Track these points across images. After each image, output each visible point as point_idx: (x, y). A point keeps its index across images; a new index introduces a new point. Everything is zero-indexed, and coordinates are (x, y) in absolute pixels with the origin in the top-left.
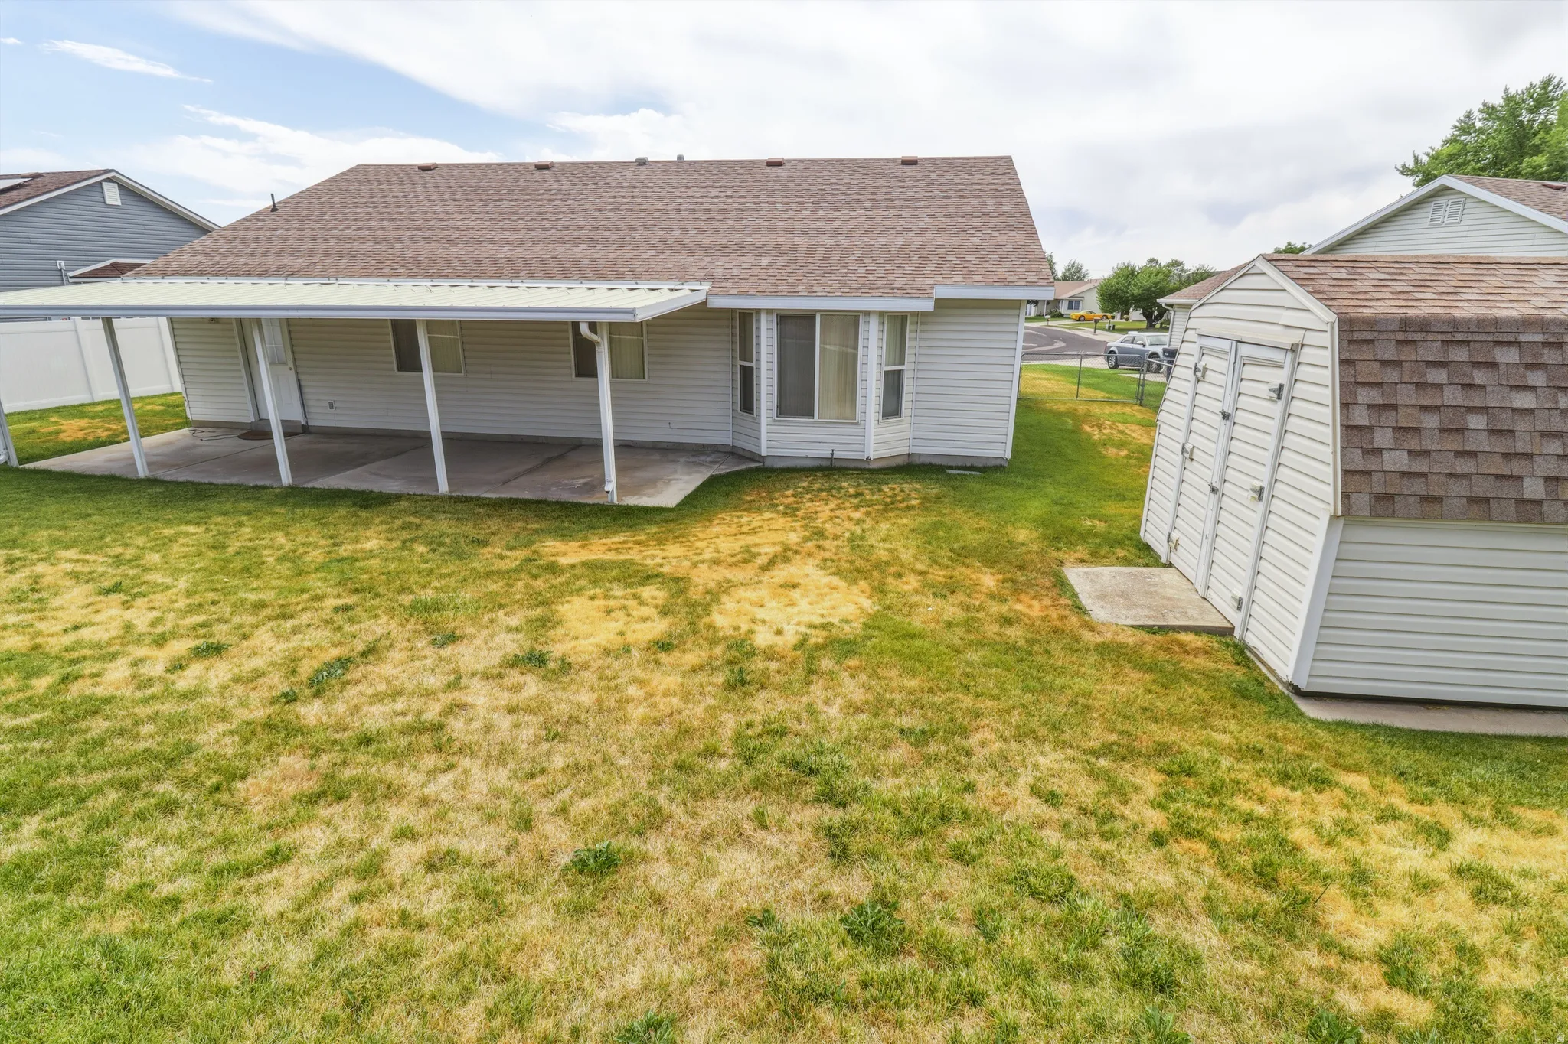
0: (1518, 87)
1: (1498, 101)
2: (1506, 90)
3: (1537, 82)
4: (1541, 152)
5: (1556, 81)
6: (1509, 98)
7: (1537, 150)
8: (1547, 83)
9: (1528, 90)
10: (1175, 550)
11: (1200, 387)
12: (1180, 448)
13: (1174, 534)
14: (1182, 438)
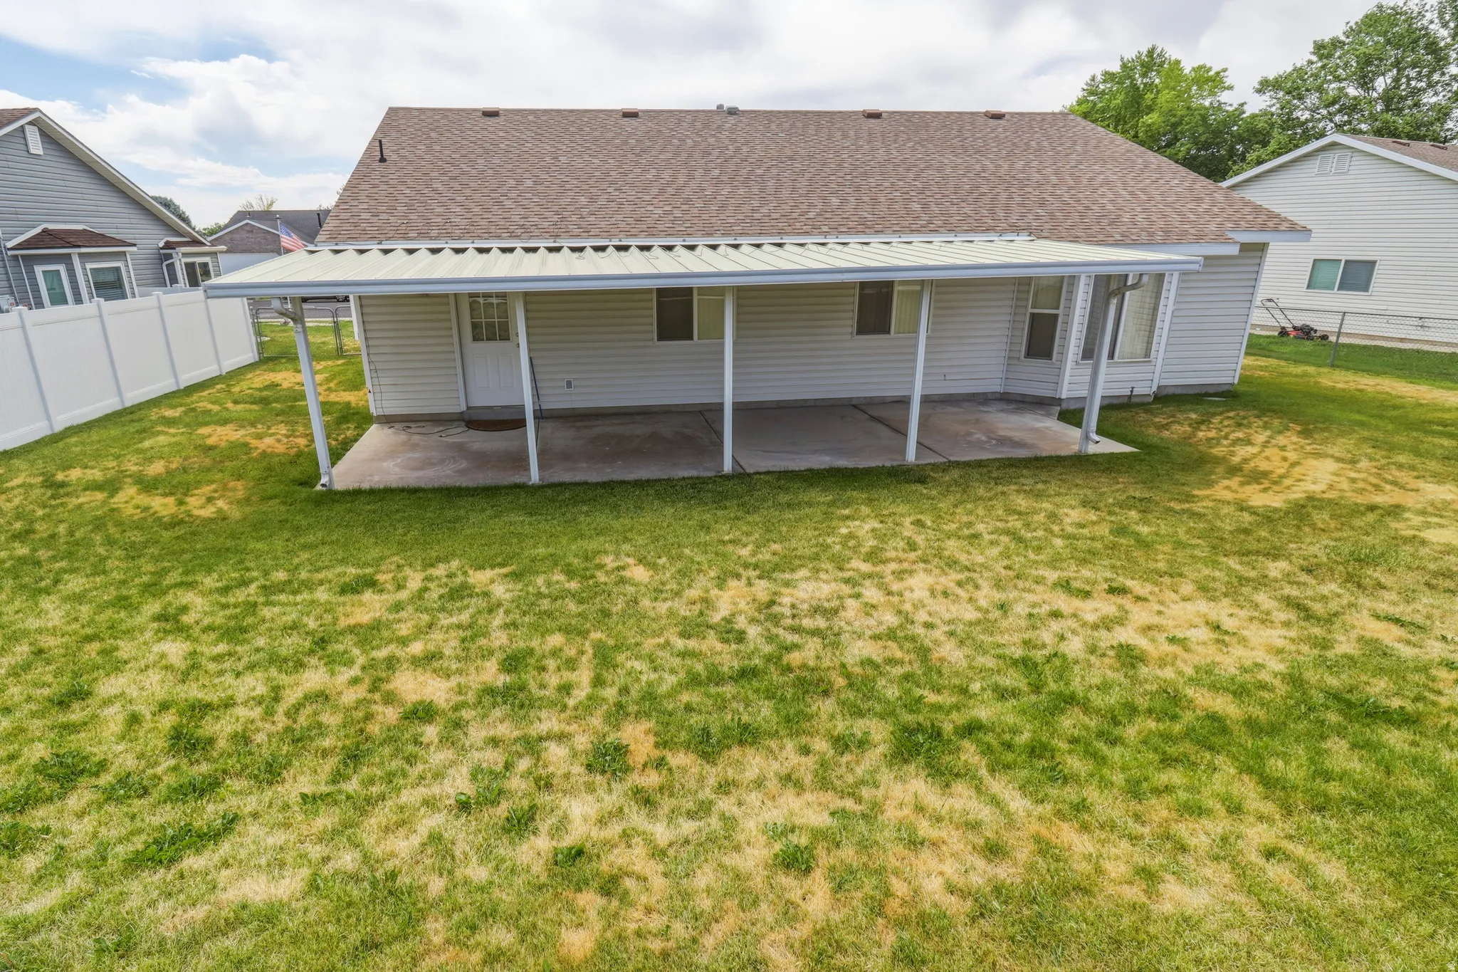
0: (1130, 54)
1: (1115, 68)
2: (1122, 59)
3: (1144, 51)
4: (1152, 110)
5: (1159, 50)
6: (1124, 66)
7: (1150, 109)
8: (1151, 52)
9: (1139, 58)
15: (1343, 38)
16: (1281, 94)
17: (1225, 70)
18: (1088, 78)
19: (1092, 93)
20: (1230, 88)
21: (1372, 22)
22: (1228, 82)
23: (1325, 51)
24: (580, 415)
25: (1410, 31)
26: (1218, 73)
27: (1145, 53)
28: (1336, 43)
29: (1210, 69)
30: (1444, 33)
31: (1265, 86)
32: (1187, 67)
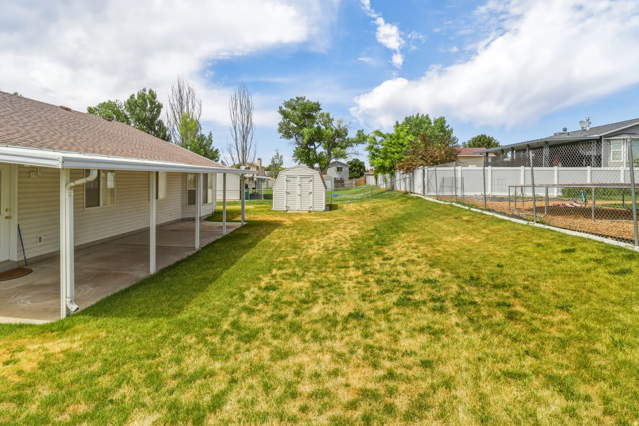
10: (289, 208)
11: (288, 183)
12: (285, 192)
13: (287, 205)
14: (285, 191)
21: (106, 105)
24: (51, 258)
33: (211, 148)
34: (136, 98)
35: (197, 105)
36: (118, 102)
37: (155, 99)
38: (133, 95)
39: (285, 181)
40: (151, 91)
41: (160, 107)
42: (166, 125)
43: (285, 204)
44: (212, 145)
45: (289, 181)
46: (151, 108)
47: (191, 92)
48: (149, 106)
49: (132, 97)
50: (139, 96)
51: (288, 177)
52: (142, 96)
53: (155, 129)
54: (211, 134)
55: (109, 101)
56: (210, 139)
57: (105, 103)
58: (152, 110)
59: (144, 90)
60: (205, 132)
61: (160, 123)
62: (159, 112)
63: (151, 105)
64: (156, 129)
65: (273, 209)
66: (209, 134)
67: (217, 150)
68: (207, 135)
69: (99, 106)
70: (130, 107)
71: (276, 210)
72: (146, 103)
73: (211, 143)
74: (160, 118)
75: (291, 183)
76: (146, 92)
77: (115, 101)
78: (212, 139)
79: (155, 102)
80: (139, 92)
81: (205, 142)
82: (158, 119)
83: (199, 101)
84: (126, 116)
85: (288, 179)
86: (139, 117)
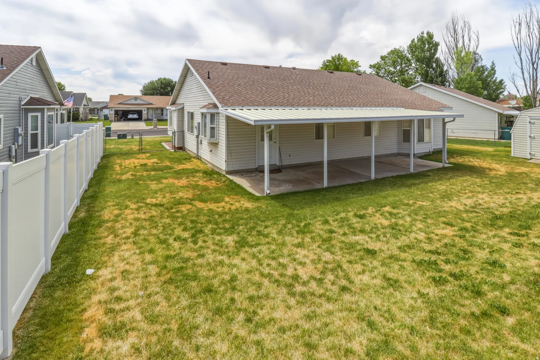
0: (334, 55)
1: (330, 59)
6: (333, 58)
8: (339, 55)
10: (534, 156)
11: (532, 125)
12: (528, 137)
13: (532, 153)
14: (528, 135)
15: (387, 55)
16: (375, 69)
17: (358, 61)
18: (323, 61)
19: (325, 66)
20: (360, 66)
21: (393, 52)
22: (360, 65)
23: (383, 58)
24: (295, 167)
25: (402, 55)
26: (357, 62)
27: (337, 55)
28: (386, 57)
29: (354, 61)
30: (410, 56)
31: (371, 67)
32: (349, 60)
33: (494, 78)
34: (416, 42)
35: (474, 37)
36: (401, 48)
37: (432, 39)
38: (414, 39)
39: (528, 123)
40: (428, 33)
41: (437, 45)
42: (443, 61)
43: (528, 151)
44: (496, 76)
45: (534, 124)
46: (429, 47)
47: (467, 26)
48: (427, 46)
49: (413, 41)
50: (419, 40)
51: (531, 119)
52: (421, 39)
53: (432, 66)
54: (493, 64)
55: (395, 48)
56: (493, 69)
57: (392, 51)
58: (429, 50)
59: (423, 33)
60: (486, 63)
61: (438, 60)
62: (436, 50)
63: (429, 45)
64: (434, 66)
65: (512, 155)
66: (491, 64)
67: (502, 80)
68: (489, 66)
69: (389, 54)
70: (412, 50)
71: (515, 156)
72: (425, 44)
73: (494, 73)
74: (437, 55)
75: (536, 126)
76: (424, 35)
77: (399, 48)
78: (496, 69)
79: (433, 42)
80: (418, 36)
81: (486, 73)
82: (436, 57)
83: (476, 32)
84: (407, 58)
85: (532, 121)
86: (418, 58)
